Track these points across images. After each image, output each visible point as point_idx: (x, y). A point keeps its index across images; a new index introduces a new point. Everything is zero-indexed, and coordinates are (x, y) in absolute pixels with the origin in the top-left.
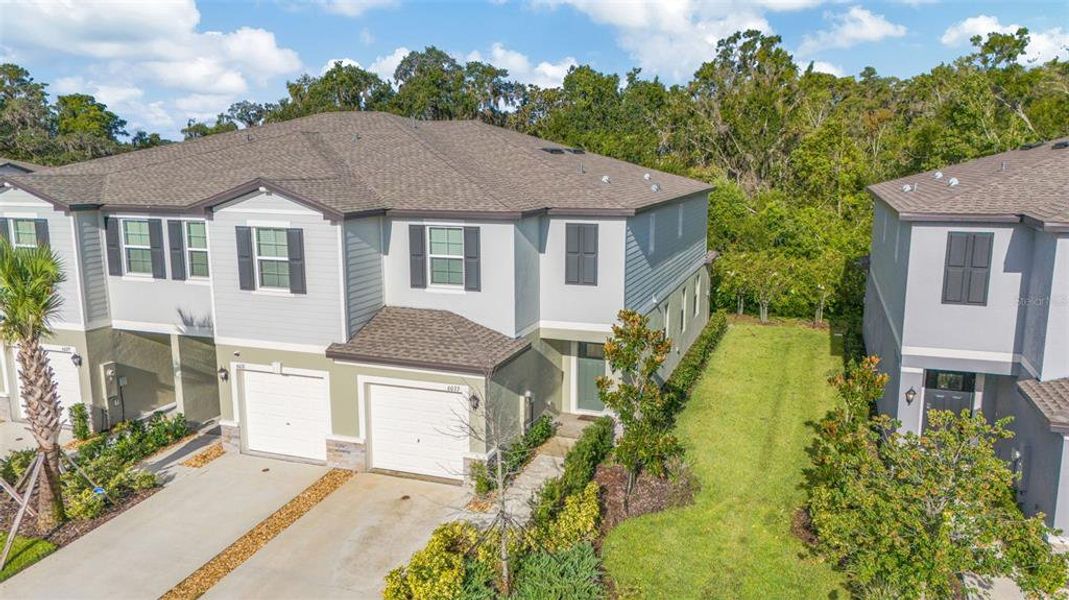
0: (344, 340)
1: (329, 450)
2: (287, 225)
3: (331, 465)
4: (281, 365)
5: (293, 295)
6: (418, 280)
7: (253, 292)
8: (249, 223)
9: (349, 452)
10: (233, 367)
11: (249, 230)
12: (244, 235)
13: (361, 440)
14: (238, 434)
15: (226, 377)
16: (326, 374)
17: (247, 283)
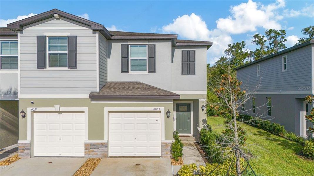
0: (98, 90)
1: (86, 149)
2: (68, 34)
3: (88, 156)
4: (60, 106)
5: (69, 69)
6: (125, 69)
7: (45, 69)
8: (45, 34)
9: (98, 148)
10: (29, 110)
11: (44, 37)
12: (41, 41)
13: (105, 141)
14: (29, 147)
15: (24, 117)
16: (86, 109)
17: (41, 65)
